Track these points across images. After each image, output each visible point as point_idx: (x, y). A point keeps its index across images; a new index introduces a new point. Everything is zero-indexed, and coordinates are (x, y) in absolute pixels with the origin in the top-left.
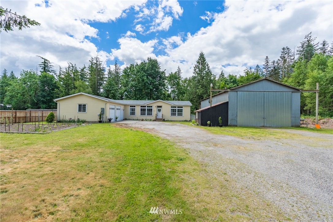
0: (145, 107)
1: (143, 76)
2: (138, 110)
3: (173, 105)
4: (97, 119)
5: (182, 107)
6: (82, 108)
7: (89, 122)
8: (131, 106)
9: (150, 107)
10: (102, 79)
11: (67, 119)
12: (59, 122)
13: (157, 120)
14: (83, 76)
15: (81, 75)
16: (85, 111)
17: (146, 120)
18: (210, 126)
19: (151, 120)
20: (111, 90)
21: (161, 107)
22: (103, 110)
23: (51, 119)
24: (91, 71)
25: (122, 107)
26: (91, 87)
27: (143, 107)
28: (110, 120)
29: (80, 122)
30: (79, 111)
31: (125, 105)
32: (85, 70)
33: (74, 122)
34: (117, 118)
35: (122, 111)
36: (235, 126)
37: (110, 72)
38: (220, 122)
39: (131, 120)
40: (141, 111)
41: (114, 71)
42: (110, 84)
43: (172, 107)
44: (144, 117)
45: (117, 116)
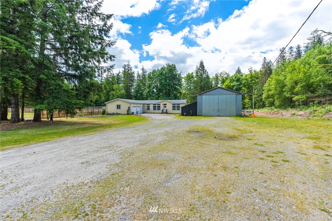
0: (156, 105)
1: (162, 79)
2: (151, 107)
3: (173, 103)
4: (126, 113)
5: (179, 104)
6: (118, 107)
7: (122, 114)
8: (147, 105)
9: (159, 105)
10: (132, 81)
11: (112, 113)
12: (108, 114)
13: (163, 113)
14: (118, 79)
15: (117, 79)
16: (120, 108)
17: (156, 113)
18: (186, 115)
19: (159, 113)
20: (139, 91)
21: (166, 104)
22: (129, 108)
23: (104, 113)
24: (124, 75)
25: (142, 106)
26: (124, 89)
27: (155, 105)
28: (133, 113)
29: (117, 114)
30: (117, 109)
31: (144, 104)
32: (119, 74)
33: (115, 114)
34: (137, 112)
35: (141, 108)
36: (202, 116)
37: (139, 75)
38: (191, 113)
39: (147, 113)
40: (153, 107)
41: (141, 74)
42: (139, 86)
43: (173, 104)
44: (155, 111)
45: (138, 110)
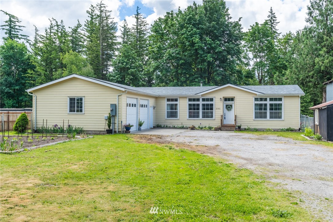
0: (198, 100)
1: (192, 36)
2: (183, 107)
3: (259, 95)
4: (103, 126)
5: (280, 99)
6: (76, 105)
7: (88, 133)
8: (168, 100)
9: (208, 100)
10: (110, 46)
11: (50, 125)
12: (36, 131)
13: (223, 127)
14: (76, 42)
15: (72, 42)
16: (81, 111)
17: (201, 128)
19: (210, 128)
20: (128, 69)
21: (232, 99)
22: (114, 109)
23: (22, 127)
24: (91, 31)
25: (151, 102)
26: (91, 64)
27: (194, 100)
28: (127, 128)
29: (70, 130)
30: (71, 111)
31: (157, 98)
32: (79, 30)
33: (62, 131)
34: (140, 125)
35: (151, 110)
37: (126, 32)
39: (170, 128)
40: (190, 109)
41: (133, 28)
42: (126, 55)
43: (256, 99)
44: (196, 122)
45: (142, 120)
